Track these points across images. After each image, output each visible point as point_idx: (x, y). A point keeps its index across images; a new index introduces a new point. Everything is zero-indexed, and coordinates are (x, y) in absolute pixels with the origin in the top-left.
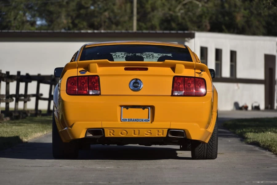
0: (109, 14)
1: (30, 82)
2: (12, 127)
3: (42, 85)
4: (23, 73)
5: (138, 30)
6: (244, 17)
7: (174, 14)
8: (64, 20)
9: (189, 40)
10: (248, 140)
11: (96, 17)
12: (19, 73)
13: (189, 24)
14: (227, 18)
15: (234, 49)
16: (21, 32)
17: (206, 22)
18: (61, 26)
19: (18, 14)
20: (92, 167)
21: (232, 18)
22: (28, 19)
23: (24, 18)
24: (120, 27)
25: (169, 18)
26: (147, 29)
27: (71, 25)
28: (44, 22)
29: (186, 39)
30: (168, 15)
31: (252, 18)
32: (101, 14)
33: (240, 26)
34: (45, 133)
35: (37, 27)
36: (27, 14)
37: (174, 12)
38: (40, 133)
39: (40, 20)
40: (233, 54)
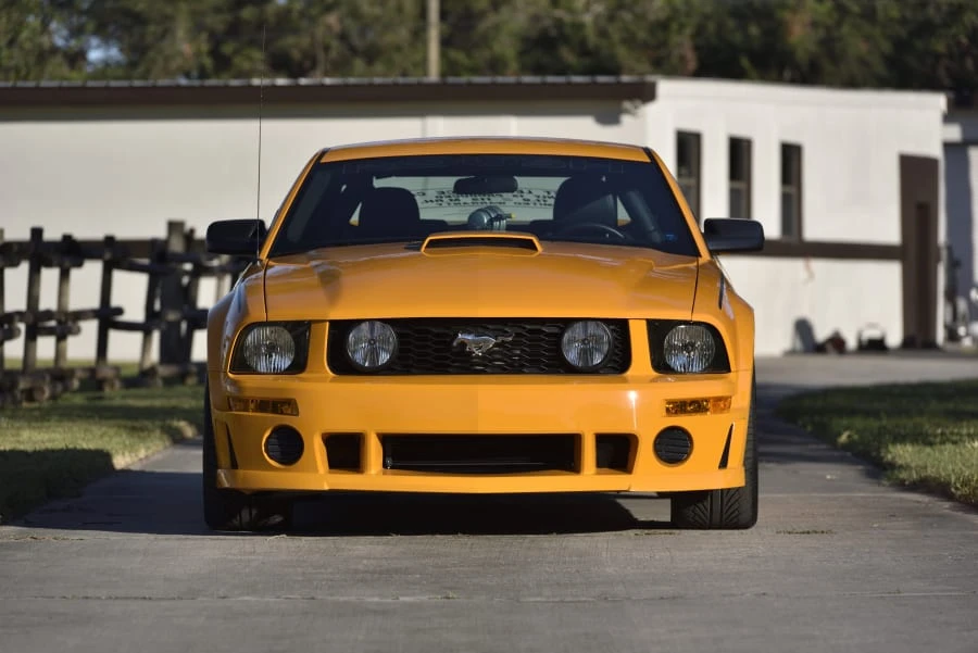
0: (341, 20)
1: (79, 265)
2: (18, 435)
3: (119, 277)
4: (52, 234)
5: (443, 74)
6: (814, 24)
7: (567, 18)
8: (185, 46)
9: (636, 107)
10: (903, 475)
11: (296, 31)
12: (37, 233)
13: (622, 53)
14: (754, 30)
15: (792, 139)
16: (37, 88)
17: (682, 44)
18: (174, 65)
19: (21, 24)
20: (346, 598)
21: (775, 30)
22: (59, 42)
23: (45, 41)
24: (379, 67)
25: (553, 33)
26: (475, 71)
27: (208, 62)
28: (114, 53)
29: (627, 105)
30: (547, 23)
31: (845, 29)
32: (313, 20)
33: (801, 56)
34: (142, 453)
35: (89, 69)
36: (54, 25)
37: (571, 11)
38: (123, 454)
39: (98, 47)
40: (791, 157)
